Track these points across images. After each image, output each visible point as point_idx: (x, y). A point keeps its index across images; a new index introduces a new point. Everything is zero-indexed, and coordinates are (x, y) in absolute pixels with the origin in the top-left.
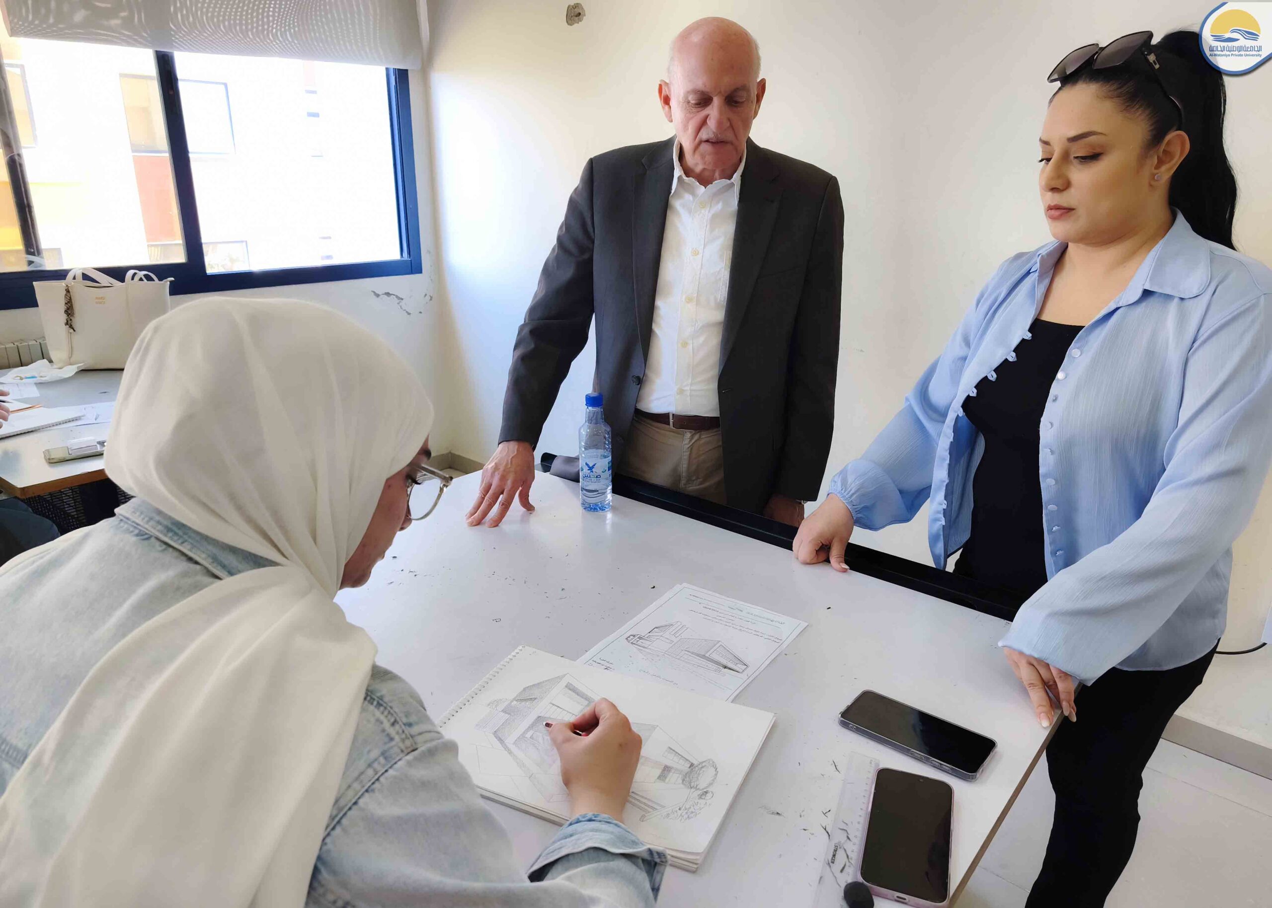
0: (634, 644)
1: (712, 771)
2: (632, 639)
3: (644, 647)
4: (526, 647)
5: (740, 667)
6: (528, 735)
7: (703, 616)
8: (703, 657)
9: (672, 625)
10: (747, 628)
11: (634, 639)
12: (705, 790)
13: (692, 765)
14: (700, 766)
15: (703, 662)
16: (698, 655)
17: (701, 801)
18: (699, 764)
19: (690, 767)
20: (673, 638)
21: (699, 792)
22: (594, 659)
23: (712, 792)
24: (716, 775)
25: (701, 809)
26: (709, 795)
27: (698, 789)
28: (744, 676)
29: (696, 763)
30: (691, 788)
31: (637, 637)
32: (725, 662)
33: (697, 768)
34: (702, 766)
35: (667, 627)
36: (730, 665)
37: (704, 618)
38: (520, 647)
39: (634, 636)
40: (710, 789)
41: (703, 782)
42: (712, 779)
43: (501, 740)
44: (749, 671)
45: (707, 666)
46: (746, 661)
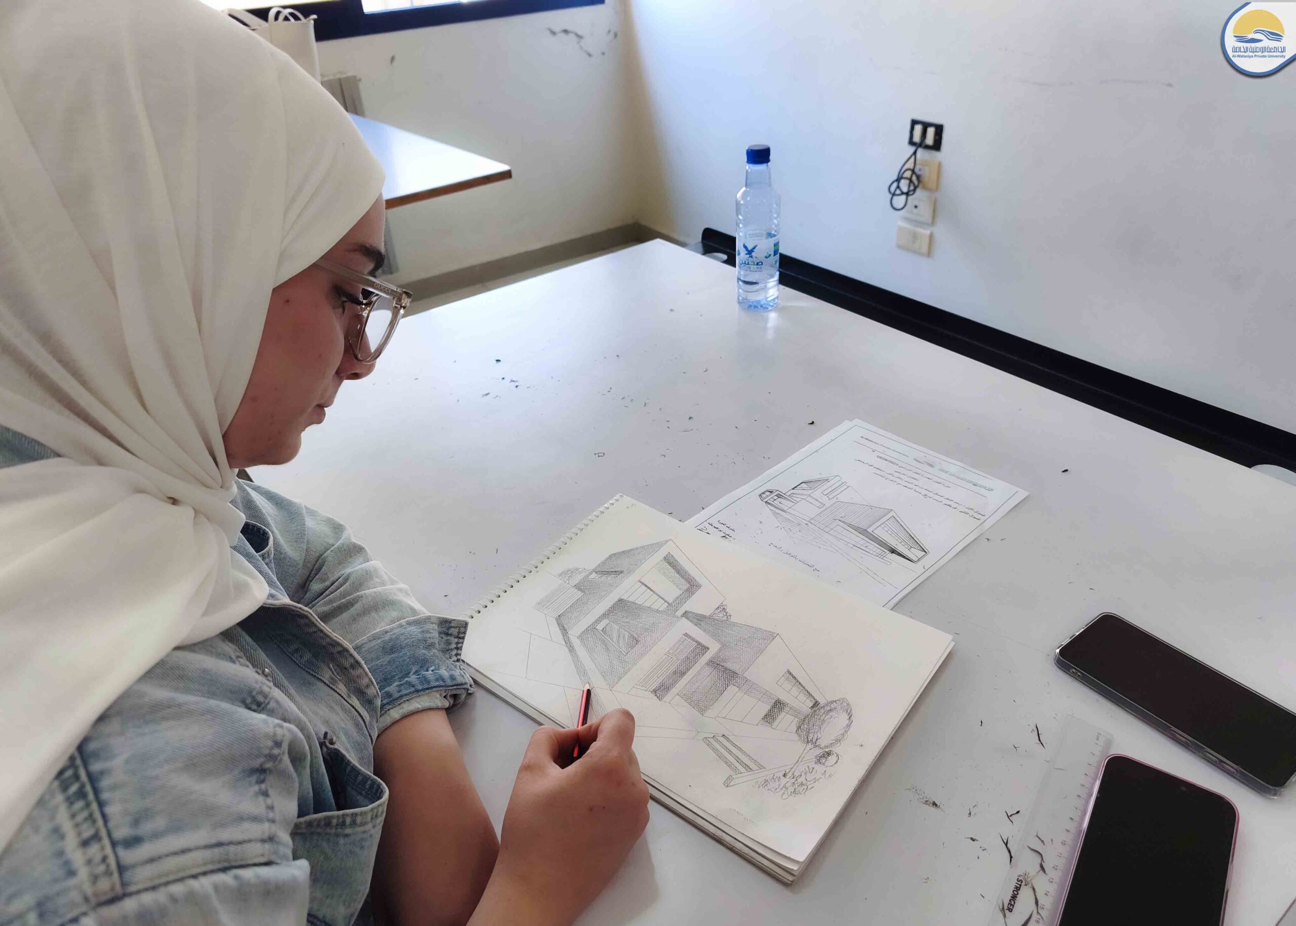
0: (769, 504)
1: (843, 719)
2: (768, 496)
3: (783, 511)
4: (625, 496)
5: (914, 554)
6: (600, 627)
7: (875, 471)
8: (864, 532)
9: (827, 480)
10: (937, 494)
11: (772, 497)
12: (827, 750)
13: (816, 704)
14: (828, 708)
15: (860, 540)
16: (857, 529)
17: (819, 768)
18: (827, 705)
19: (812, 707)
20: (825, 500)
21: (818, 752)
22: (710, 521)
23: (838, 756)
24: (849, 726)
25: (815, 780)
26: (832, 759)
27: (818, 746)
28: (918, 568)
29: (822, 702)
30: (808, 742)
31: (775, 494)
32: (893, 543)
33: (822, 711)
34: (830, 707)
35: (819, 483)
36: (901, 549)
37: (875, 473)
38: (617, 497)
39: (771, 492)
40: (836, 749)
41: (826, 736)
42: (842, 732)
43: (564, 631)
44: (927, 561)
45: (866, 547)
46: (926, 546)
